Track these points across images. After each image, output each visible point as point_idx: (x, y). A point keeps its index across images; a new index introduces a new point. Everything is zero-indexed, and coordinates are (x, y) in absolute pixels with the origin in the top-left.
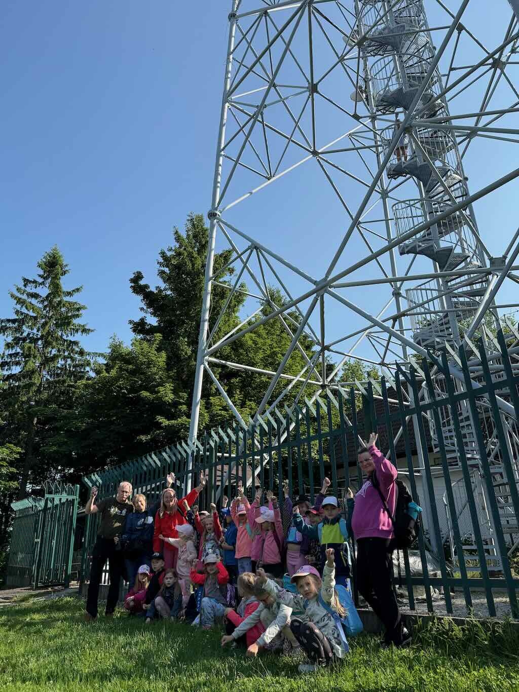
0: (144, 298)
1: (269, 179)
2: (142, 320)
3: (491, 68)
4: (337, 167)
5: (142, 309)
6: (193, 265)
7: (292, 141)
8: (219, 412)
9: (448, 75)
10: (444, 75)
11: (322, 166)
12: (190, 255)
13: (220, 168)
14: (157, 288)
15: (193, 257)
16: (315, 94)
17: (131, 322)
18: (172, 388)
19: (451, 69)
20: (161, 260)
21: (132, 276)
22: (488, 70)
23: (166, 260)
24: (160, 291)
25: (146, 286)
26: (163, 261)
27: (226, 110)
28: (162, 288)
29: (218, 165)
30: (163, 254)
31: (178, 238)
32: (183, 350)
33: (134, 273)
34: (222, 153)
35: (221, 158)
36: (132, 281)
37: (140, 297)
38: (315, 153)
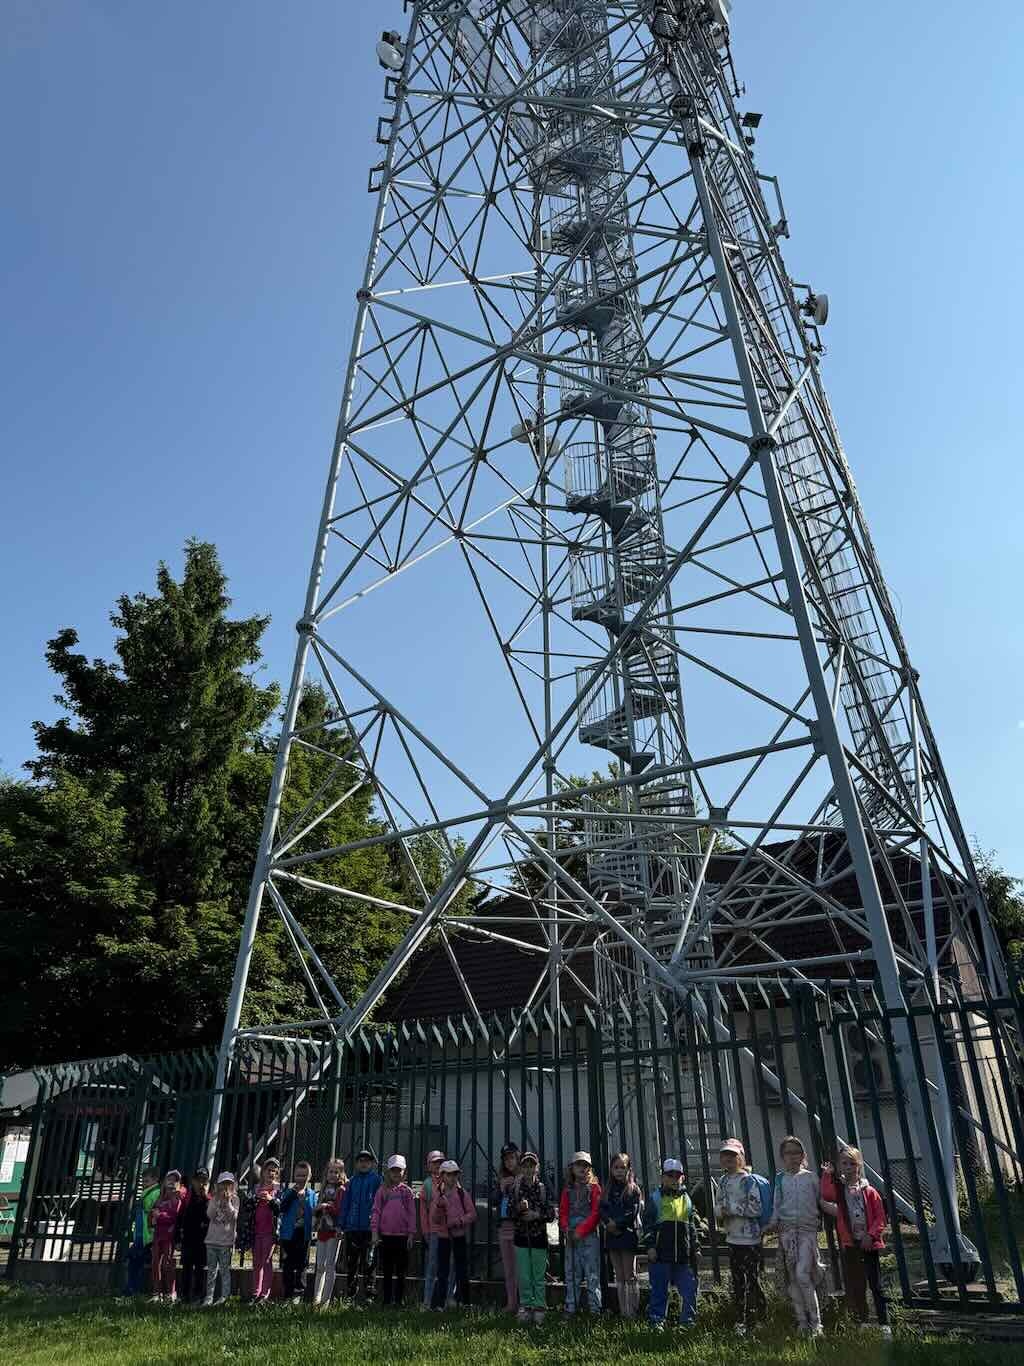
0: (69, 680)
1: (391, 572)
2: (62, 723)
3: (724, 488)
4: (487, 558)
5: (59, 699)
6: (189, 639)
7: (439, 519)
8: (212, 932)
9: (668, 483)
10: (663, 482)
11: (466, 555)
12: (186, 621)
13: (324, 552)
14: (98, 661)
15: (192, 626)
16: (481, 462)
17: (36, 725)
18: (136, 884)
19: (674, 477)
20: (119, 613)
21: (56, 636)
22: (720, 489)
23: (129, 614)
24: (103, 669)
25: (82, 659)
26: (121, 617)
27: (341, 454)
28: (107, 664)
29: (320, 546)
30: (125, 604)
31: (165, 583)
32: (153, 805)
33: (60, 632)
34: (329, 526)
35: (327, 536)
36: (53, 644)
37: (62, 677)
38: (459, 534)
